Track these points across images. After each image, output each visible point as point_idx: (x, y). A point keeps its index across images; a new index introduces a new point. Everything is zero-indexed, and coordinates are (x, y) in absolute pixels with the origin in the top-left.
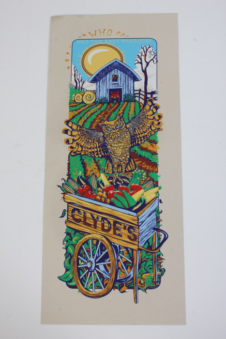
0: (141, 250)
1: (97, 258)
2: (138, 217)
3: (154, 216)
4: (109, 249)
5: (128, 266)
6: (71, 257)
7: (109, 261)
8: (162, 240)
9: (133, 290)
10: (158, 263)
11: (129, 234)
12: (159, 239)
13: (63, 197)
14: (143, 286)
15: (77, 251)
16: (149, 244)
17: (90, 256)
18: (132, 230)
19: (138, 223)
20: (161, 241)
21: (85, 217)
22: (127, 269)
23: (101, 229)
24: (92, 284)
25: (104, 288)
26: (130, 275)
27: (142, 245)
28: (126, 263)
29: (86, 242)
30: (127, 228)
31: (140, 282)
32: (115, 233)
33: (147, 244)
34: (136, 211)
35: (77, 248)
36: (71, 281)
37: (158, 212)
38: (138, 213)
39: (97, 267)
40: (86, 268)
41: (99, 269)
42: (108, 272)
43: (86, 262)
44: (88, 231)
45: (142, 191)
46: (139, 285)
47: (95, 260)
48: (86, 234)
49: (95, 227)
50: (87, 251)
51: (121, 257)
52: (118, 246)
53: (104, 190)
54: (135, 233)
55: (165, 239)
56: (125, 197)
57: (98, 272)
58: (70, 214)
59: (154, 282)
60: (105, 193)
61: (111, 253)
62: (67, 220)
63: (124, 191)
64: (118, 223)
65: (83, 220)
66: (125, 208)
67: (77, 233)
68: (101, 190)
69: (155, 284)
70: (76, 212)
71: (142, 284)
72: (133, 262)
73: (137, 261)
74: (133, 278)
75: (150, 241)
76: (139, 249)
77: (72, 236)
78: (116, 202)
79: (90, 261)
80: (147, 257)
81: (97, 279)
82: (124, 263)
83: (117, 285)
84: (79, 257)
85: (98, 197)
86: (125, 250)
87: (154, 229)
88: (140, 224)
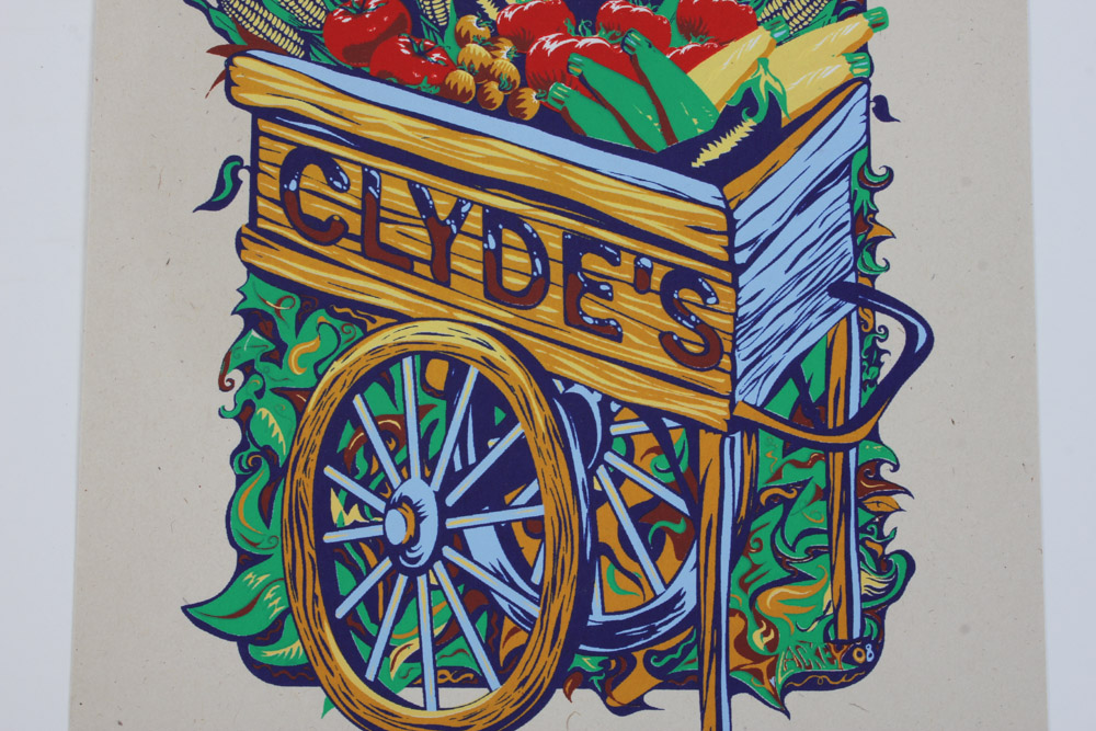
0: (750, 428)
1: (452, 479)
2: (728, 212)
3: (834, 205)
4: (534, 423)
5: (661, 533)
6: (278, 474)
7: (536, 500)
8: (889, 363)
9: (695, 694)
10: (864, 517)
11: (669, 324)
12: (873, 356)
13: (226, 78)
14: (763, 666)
15: (314, 435)
16: (803, 387)
17: (403, 467)
18: (688, 295)
19: (731, 249)
20: (885, 371)
21: (371, 209)
22: (655, 553)
23: (479, 290)
24: (417, 657)
25: (502, 679)
26: (678, 596)
27: (757, 396)
28: (647, 512)
29: (381, 374)
30: (656, 281)
31: (742, 644)
32: (573, 317)
33: (790, 392)
34: (718, 174)
35: (318, 412)
36: (272, 635)
37: (863, 182)
38: (734, 187)
39: (455, 539)
40: (381, 546)
41: (465, 551)
42: (526, 572)
43: (380, 505)
44: (390, 298)
45: (757, 40)
46: (737, 659)
47: (440, 497)
48: (381, 321)
49: (442, 272)
50: (385, 434)
51: (618, 478)
52: (593, 400)
53: (498, 31)
54: (711, 318)
55: (912, 359)
56: (642, 79)
57: (458, 576)
58: (270, 186)
59: (839, 644)
60: (507, 47)
61: (546, 446)
62: (252, 224)
63: (635, 38)
64: (596, 246)
65: (356, 229)
66: (641, 153)
67: (320, 315)
68: (484, 32)
69: (848, 659)
70: (313, 176)
71: (758, 658)
72: (696, 504)
73: (724, 501)
74: (695, 617)
75: (813, 369)
76: (736, 423)
77: (286, 331)
78: (581, 111)
79: (405, 499)
80: (791, 475)
81: (453, 619)
82: (636, 513)
83: (589, 664)
84: (330, 471)
85: (463, 79)
86: (642, 426)
87: (840, 290)
88: (741, 258)
